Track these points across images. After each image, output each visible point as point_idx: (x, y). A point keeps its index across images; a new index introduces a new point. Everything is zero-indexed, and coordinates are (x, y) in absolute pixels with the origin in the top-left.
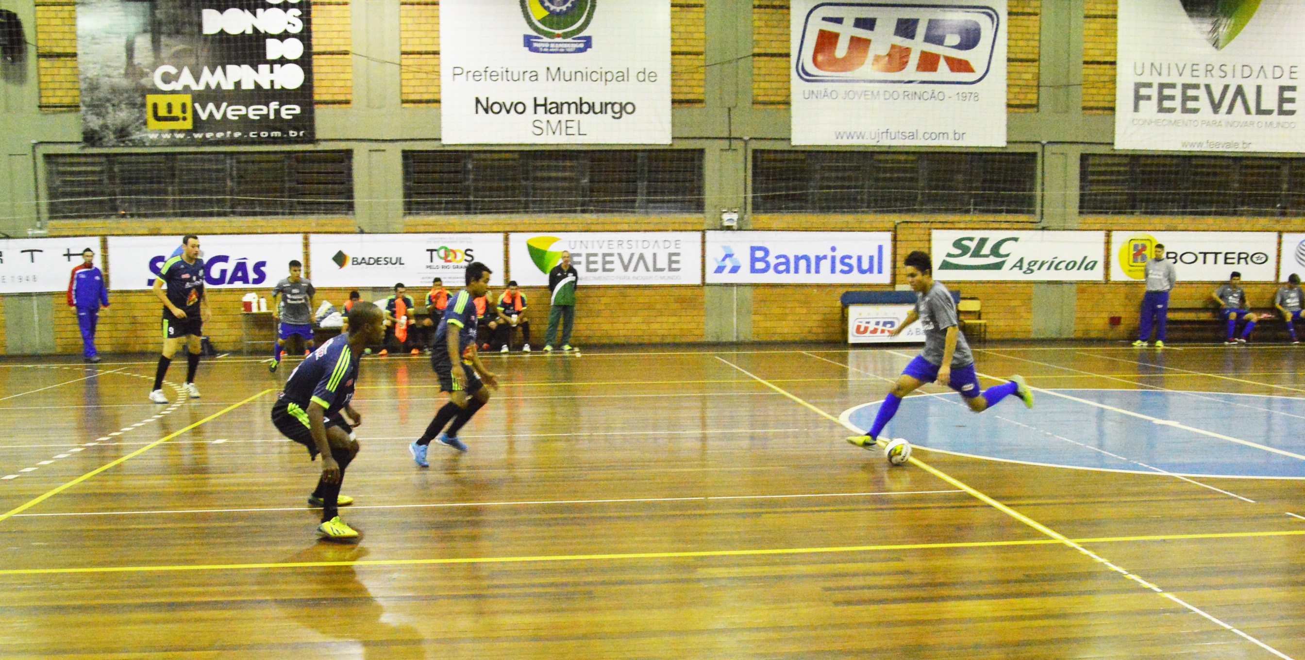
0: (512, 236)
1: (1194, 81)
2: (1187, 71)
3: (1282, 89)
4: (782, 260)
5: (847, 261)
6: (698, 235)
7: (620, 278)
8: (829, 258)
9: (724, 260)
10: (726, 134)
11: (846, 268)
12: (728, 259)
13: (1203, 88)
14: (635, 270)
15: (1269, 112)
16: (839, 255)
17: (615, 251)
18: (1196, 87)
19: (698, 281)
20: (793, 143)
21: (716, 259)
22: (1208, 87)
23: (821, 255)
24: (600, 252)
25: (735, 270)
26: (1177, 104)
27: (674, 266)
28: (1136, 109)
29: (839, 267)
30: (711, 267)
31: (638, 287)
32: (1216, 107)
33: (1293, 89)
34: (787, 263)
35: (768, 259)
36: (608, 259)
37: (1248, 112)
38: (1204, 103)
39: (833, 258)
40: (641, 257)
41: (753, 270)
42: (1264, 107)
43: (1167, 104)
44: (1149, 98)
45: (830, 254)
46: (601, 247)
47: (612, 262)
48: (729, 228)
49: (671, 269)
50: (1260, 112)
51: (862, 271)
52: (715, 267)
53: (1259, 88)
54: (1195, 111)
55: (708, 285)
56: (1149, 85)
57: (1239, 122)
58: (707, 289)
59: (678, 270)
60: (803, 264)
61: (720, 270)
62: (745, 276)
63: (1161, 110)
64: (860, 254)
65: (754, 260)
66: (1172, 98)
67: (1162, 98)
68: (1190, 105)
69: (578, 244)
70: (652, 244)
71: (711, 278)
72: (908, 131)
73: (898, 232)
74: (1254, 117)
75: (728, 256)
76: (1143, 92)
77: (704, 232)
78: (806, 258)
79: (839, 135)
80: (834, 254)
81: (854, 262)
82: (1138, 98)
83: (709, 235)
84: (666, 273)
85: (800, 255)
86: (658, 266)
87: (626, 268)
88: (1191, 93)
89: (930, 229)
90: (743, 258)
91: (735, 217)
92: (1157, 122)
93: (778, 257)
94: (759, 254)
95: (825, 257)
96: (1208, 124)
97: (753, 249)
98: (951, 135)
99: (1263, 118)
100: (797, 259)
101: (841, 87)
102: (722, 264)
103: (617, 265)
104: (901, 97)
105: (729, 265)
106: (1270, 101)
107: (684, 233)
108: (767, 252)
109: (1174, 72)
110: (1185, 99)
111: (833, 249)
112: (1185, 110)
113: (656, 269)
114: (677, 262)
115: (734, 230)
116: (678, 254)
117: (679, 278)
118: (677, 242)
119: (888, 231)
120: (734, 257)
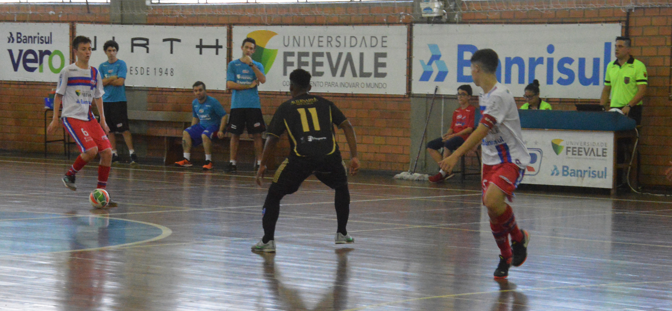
0: (236, 29)
5: (566, 66)
6: (404, 29)
7: (330, 84)
8: (545, 61)
9: (430, 63)
11: (565, 77)
12: (434, 64)
14: (342, 75)
16: (557, 57)
17: (324, 50)
19: (402, 91)
21: (422, 62)
23: (537, 57)
24: (311, 50)
25: (441, 76)
27: (381, 70)
29: (557, 75)
30: (417, 72)
31: (346, 96)
36: (318, 59)
39: (550, 61)
40: (349, 58)
41: (461, 78)
45: (546, 55)
46: (311, 45)
47: (321, 64)
48: (438, 20)
49: (378, 75)
51: (585, 82)
52: (421, 73)
55: (413, 96)
58: (411, 99)
59: (384, 75)
61: (426, 76)
62: (450, 86)
64: (582, 56)
65: (461, 64)
69: (291, 39)
70: (360, 39)
71: (417, 87)
73: (632, 23)
75: (436, 57)
77: (410, 25)
78: (519, 61)
80: (551, 55)
81: (574, 67)
83: (417, 28)
84: (372, 80)
85: (512, 57)
86: (365, 70)
87: (334, 72)
90: (450, 61)
91: (436, 5)
95: (540, 60)
97: (462, 48)
102: (428, 69)
103: (326, 68)
105: (435, 69)
107: (391, 28)
111: (551, 49)
113: (364, 75)
114: (384, 65)
115: (442, 23)
116: (384, 55)
117: (385, 86)
118: (384, 39)
119: (620, 22)
120: (441, 59)
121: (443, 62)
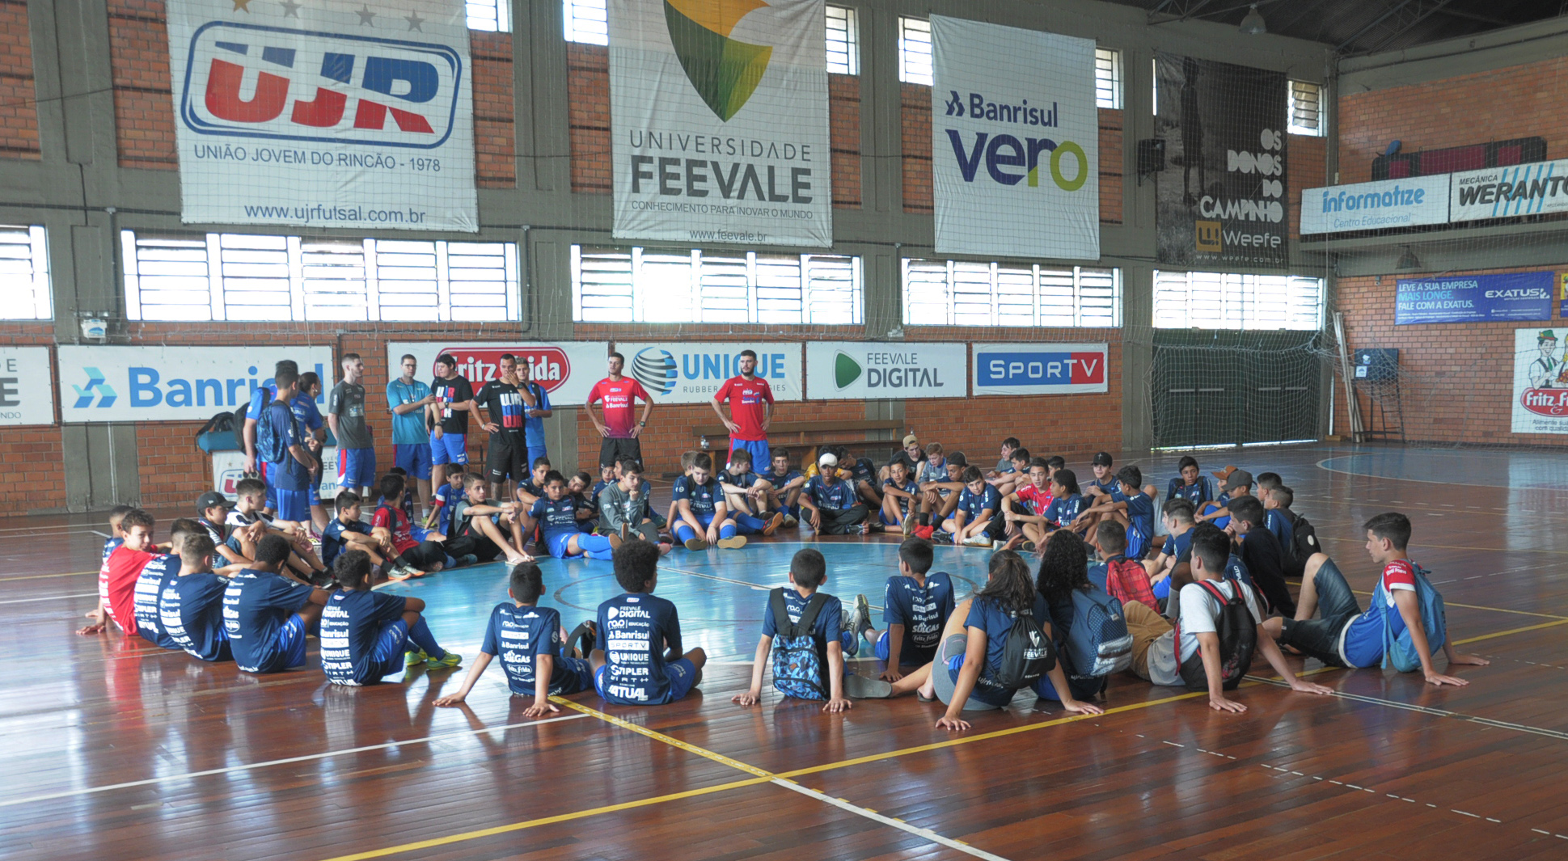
1: (700, 157)
2: (692, 145)
3: (796, 172)
4: (179, 387)
6: (45, 349)
8: (247, 383)
9: (89, 387)
10: (80, 203)
12: (94, 388)
13: (709, 166)
15: (784, 199)
18: (703, 164)
19: (48, 419)
20: (184, 220)
21: (76, 387)
22: (716, 165)
23: (236, 379)
25: (107, 402)
26: (681, 184)
27: (8, 398)
28: (636, 188)
30: (68, 398)
32: (726, 191)
33: (807, 172)
34: (187, 391)
35: (157, 386)
37: (761, 197)
38: (712, 185)
41: (136, 402)
42: (778, 191)
43: (671, 184)
44: (649, 175)
45: (248, 377)
48: (95, 342)
50: (774, 197)
52: (75, 398)
53: (771, 169)
54: (704, 193)
55: (67, 425)
56: (650, 160)
57: (752, 209)
58: (62, 428)
59: (15, 403)
60: (209, 392)
61: (83, 402)
62: (123, 411)
63: (665, 191)
65: (135, 387)
66: (676, 177)
67: (663, 176)
68: (697, 185)
71: (71, 415)
72: (348, 208)
74: (767, 204)
75: (96, 381)
76: (644, 167)
77: (54, 347)
78: (215, 384)
79: (250, 211)
80: (253, 377)
82: (637, 175)
83: (64, 349)
85: (205, 380)
88: (696, 171)
89: (386, 341)
90: (119, 386)
91: (103, 325)
92: (660, 206)
93: (171, 383)
94: (144, 379)
95: (241, 382)
96: (719, 209)
97: (134, 372)
98: (406, 217)
99: (778, 205)
100: (201, 385)
101: (252, 145)
102: (87, 394)
104: (336, 162)
105: (97, 394)
106: (784, 186)
107: (20, 349)
108: (154, 375)
109: (676, 143)
110: (691, 178)
111: (253, 370)
112: (692, 192)
114: (15, 392)
115: (102, 345)
116: (14, 380)
117: (18, 415)
118: (11, 362)
119: (328, 344)
120: (105, 383)
121: (108, 386)
